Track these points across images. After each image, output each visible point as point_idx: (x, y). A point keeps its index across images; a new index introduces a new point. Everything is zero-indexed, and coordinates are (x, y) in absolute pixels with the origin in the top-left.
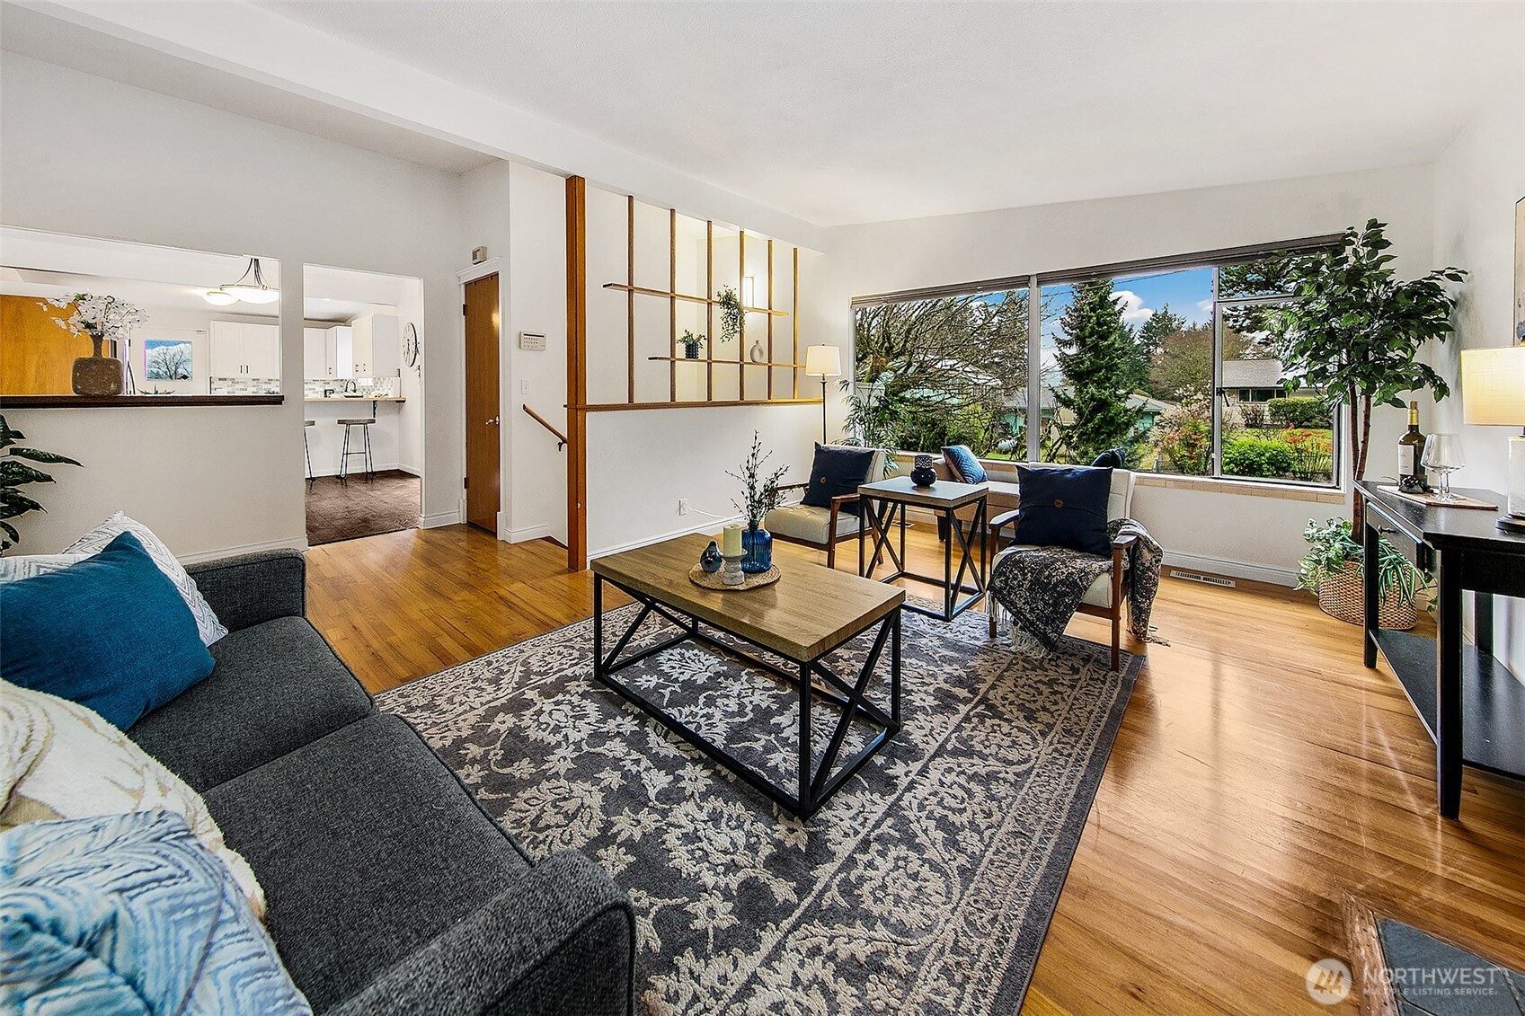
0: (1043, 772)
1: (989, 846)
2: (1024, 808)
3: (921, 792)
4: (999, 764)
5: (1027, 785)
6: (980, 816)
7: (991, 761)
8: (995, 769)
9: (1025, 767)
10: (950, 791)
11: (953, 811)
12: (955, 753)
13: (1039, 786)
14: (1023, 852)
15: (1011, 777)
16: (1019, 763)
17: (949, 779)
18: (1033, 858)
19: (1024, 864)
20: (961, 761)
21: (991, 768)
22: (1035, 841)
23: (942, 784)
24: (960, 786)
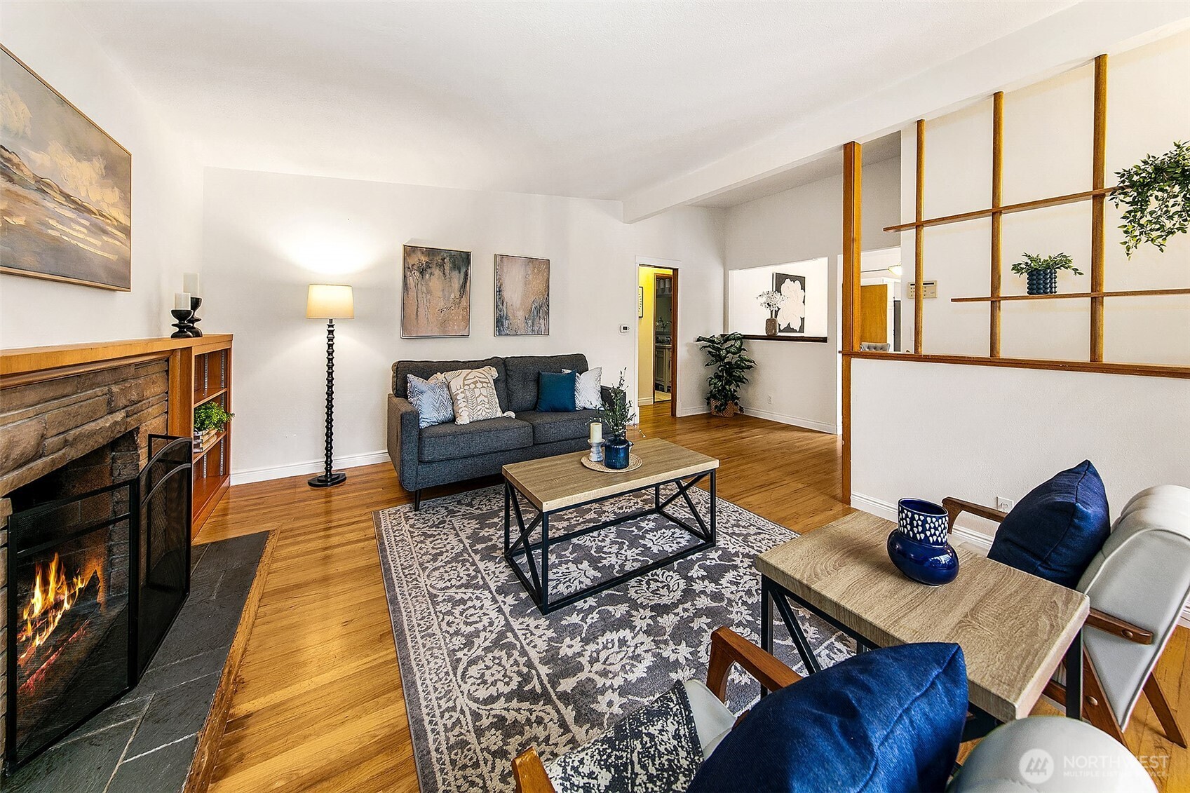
0: (446, 679)
1: (435, 613)
2: (436, 644)
3: (487, 603)
4: (475, 655)
5: (447, 659)
6: (452, 619)
7: (480, 652)
8: (473, 650)
9: (460, 671)
10: (478, 615)
11: (465, 610)
12: (502, 635)
13: (441, 666)
14: (419, 625)
15: (460, 654)
16: (466, 669)
17: (485, 621)
18: (413, 626)
19: (415, 621)
20: (494, 634)
21: (475, 648)
22: (417, 633)
23: (485, 614)
24: (477, 622)
